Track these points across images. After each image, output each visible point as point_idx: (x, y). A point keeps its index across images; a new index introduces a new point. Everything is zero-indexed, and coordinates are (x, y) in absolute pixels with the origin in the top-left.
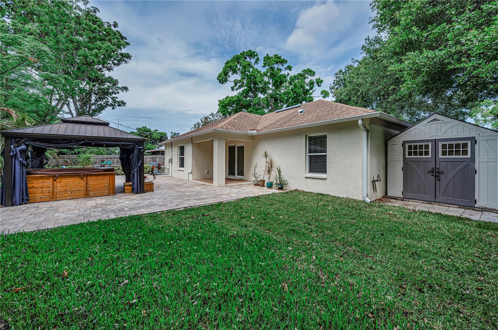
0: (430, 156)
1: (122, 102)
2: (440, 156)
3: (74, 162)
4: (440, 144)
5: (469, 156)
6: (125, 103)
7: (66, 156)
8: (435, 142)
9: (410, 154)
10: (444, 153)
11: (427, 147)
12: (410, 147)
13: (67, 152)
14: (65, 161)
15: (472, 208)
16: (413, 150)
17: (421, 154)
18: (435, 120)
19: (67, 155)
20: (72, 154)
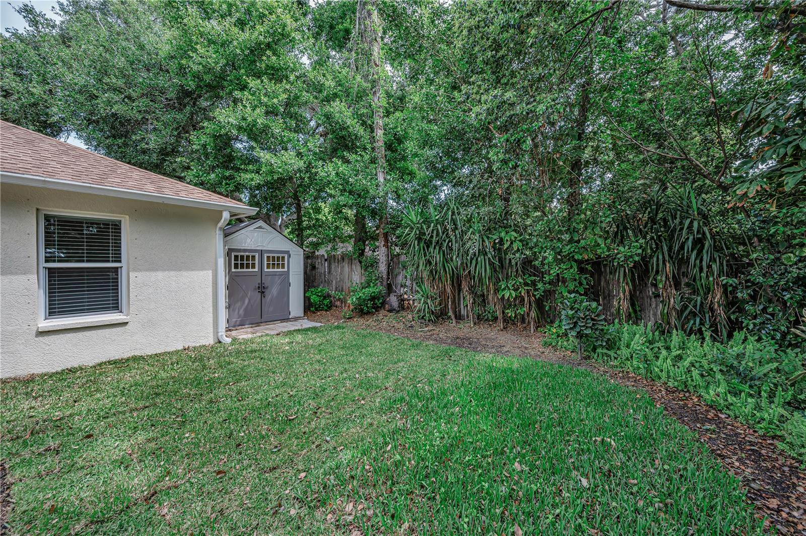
0: (256, 269)
2: (266, 270)
4: (265, 256)
5: (286, 269)
8: (261, 252)
9: (236, 266)
10: (268, 267)
11: (253, 257)
12: (236, 257)
15: (287, 320)
16: (239, 262)
17: (248, 267)
18: (260, 227)
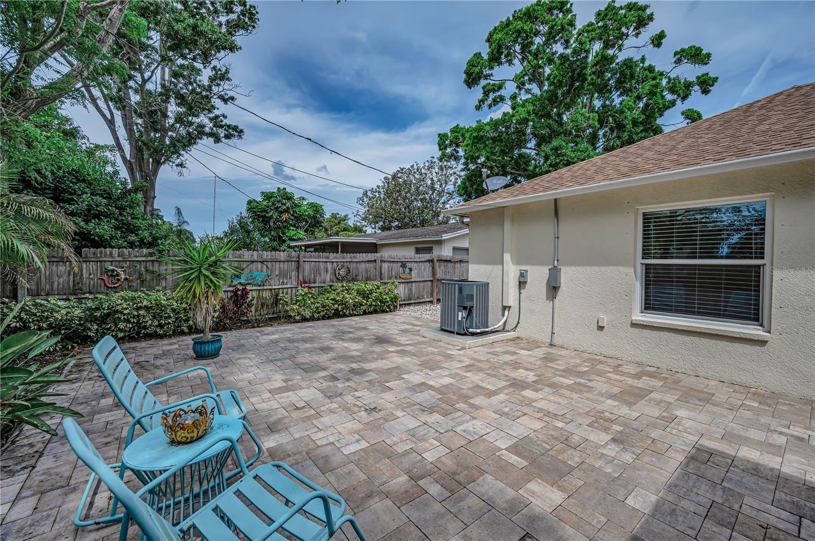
1: (235, 128)
3: (141, 274)
6: (242, 131)
7: (108, 250)
13: (112, 238)
14: (107, 271)
19: (111, 247)
20: (131, 245)
